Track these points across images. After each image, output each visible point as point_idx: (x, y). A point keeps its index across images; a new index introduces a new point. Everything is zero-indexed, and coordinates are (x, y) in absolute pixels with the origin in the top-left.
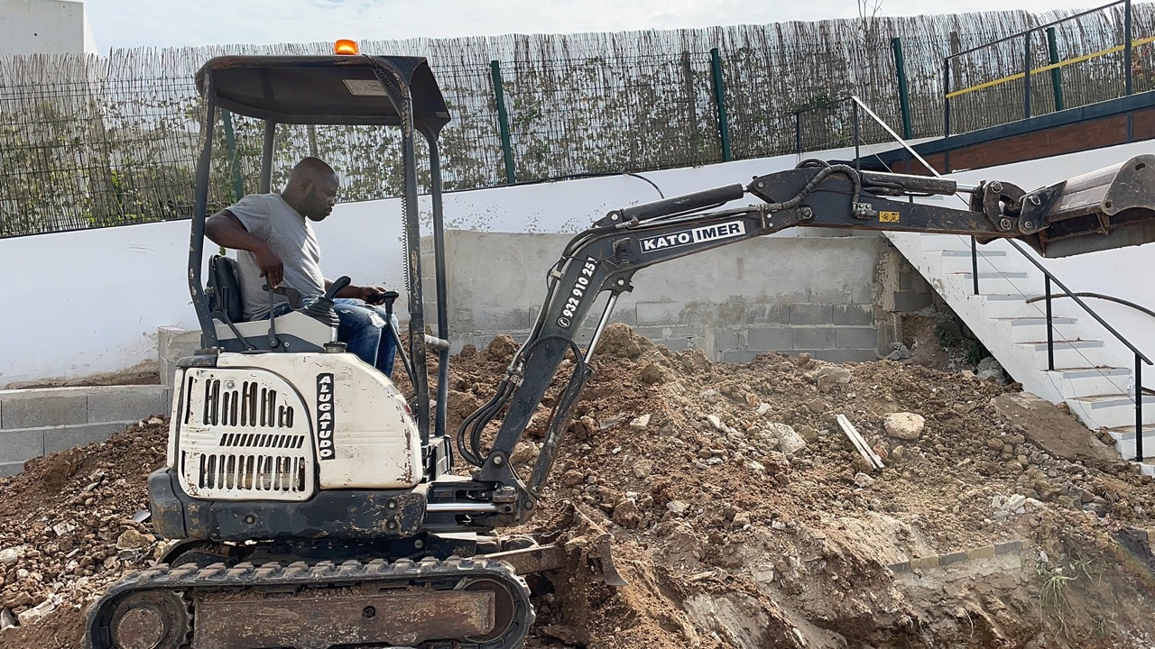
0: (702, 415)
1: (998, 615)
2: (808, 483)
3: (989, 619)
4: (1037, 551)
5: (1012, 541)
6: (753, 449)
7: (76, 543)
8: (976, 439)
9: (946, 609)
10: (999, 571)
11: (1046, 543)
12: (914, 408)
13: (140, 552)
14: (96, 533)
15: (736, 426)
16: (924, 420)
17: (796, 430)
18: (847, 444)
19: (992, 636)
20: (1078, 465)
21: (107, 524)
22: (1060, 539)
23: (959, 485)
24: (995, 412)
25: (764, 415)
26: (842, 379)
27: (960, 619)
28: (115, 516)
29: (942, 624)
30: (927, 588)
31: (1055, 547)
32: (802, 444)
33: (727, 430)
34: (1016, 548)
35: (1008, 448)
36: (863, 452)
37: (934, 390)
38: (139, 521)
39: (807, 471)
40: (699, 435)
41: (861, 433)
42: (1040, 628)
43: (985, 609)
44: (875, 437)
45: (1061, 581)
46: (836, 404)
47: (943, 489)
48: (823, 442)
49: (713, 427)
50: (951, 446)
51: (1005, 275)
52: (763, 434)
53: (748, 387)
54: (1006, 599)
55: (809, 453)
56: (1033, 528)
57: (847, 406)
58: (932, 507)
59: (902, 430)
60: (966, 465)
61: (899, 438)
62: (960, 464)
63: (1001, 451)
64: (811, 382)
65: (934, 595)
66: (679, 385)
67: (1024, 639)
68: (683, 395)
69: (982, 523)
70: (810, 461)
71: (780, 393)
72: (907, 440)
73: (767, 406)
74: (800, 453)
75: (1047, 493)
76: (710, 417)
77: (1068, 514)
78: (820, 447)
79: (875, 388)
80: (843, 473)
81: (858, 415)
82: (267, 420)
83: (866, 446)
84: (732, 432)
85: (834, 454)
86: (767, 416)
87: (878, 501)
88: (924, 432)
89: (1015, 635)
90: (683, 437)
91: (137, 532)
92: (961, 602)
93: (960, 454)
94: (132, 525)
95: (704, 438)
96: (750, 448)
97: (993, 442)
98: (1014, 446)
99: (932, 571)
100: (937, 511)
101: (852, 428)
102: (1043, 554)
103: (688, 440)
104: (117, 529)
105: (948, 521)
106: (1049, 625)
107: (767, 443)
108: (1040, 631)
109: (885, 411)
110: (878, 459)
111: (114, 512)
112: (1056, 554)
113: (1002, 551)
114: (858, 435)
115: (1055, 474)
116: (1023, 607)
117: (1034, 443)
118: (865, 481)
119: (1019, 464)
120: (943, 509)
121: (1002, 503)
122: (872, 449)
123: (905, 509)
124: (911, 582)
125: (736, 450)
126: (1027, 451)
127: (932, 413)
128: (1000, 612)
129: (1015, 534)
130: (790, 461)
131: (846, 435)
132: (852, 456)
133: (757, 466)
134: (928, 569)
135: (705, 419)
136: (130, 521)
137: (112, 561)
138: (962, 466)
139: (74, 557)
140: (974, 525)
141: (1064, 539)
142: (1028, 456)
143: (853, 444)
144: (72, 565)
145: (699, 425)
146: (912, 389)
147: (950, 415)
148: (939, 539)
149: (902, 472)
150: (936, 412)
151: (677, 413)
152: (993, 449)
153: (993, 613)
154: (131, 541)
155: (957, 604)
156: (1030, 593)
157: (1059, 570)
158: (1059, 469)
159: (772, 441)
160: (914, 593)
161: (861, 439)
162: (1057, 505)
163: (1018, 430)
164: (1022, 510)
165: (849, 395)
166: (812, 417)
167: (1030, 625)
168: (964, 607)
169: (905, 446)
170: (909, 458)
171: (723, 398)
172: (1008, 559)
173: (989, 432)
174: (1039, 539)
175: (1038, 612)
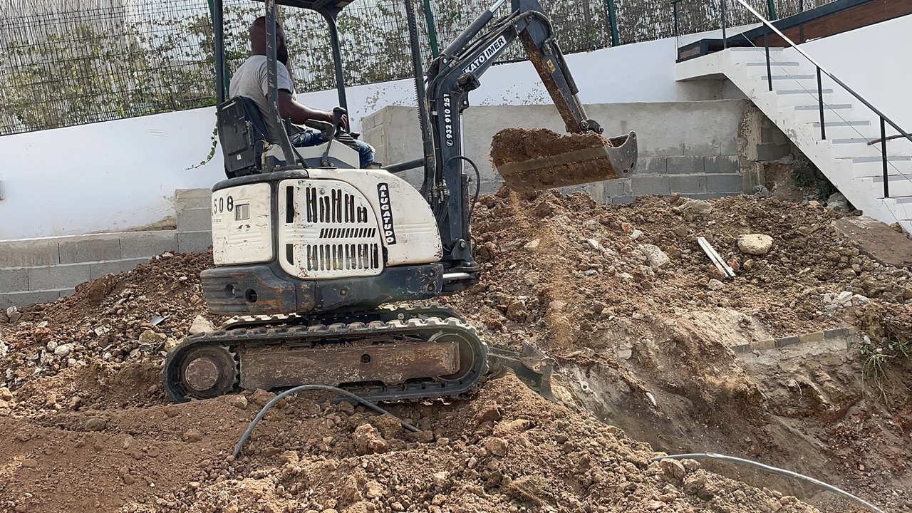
0: (583, 239)
1: (825, 385)
2: (668, 288)
3: (816, 388)
4: (861, 336)
5: (840, 328)
6: (625, 263)
7: (110, 341)
8: (817, 252)
9: (780, 381)
10: (827, 352)
11: (869, 329)
12: (764, 230)
13: (155, 345)
14: (125, 333)
15: (612, 247)
16: (772, 239)
17: (662, 250)
18: (705, 258)
19: (819, 401)
20: (905, 270)
21: (132, 327)
22: (882, 325)
23: (797, 288)
24: (834, 231)
25: (637, 239)
26: (705, 211)
27: (791, 388)
28: (138, 321)
29: (776, 392)
30: (764, 365)
31: (877, 332)
32: (666, 259)
33: (604, 250)
34: (843, 333)
35: (844, 259)
36: (718, 265)
37: (783, 217)
38: (155, 324)
39: (670, 280)
40: (580, 254)
41: (718, 252)
42: (861, 396)
43: (814, 381)
44: (729, 254)
45: (880, 358)
46: (697, 229)
47: (785, 291)
48: (685, 258)
49: (592, 247)
50: (796, 259)
51: (850, 123)
52: (633, 252)
53: (624, 218)
54: (833, 373)
55: (672, 267)
56: (858, 317)
57: (707, 231)
58: (772, 303)
59: (753, 248)
60: (807, 273)
61: (750, 254)
62: (802, 272)
63: (838, 261)
64: (678, 214)
65: (770, 369)
66: (566, 217)
67: (848, 405)
68: (569, 225)
69: (814, 314)
70: (672, 273)
71: (652, 222)
72: (756, 255)
73: (640, 232)
74: (665, 267)
75: (872, 291)
76: (590, 240)
77: (890, 306)
78: (682, 262)
79: (732, 216)
80: (699, 281)
81: (716, 237)
82: (349, 218)
83: (720, 260)
84: (608, 252)
85: (693, 267)
86: (639, 240)
87: (727, 300)
88: (772, 248)
89: (840, 401)
90: (567, 255)
91: (153, 332)
92: (792, 375)
93: (802, 265)
94: (150, 327)
95: (585, 256)
96: (622, 263)
97: (831, 254)
98: (849, 257)
99: (769, 351)
100: (776, 306)
101: (711, 247)
102: (866, 338)
103: (570, 258)
104: (139, 330)
105: (784, 313)
106: (869, 393)
107: (637, 259)
108: (861, 398)
109: (739, 234)
110: (730, 270)
111: (137, 318)
112: (878, 338)
113: (831, 336)
114: (715, 253)
115: (883, 278)
116: (847, 379)
117: (867, 254)
118: (717, 285)
119: (853, 271)
120: (781, 304)
121: (832, 298)
122: (726, 263)
123: (749, 305)
124: (749, 359)
125: (610, 265)
126: (860, 261)
127: (779, 234)
128: (827, 383)
129: (843, 322)
130: (655, 272)
131: (705, 253)
132: (708, 268)
133: (626, 276)
134: (765, 350)
135: (586, 242)
136: (147, 324)
137: (136, 352)
138: (803, 273)
139: (108, 350)
140: (807, 315)
141: (885, 326)
142: (861, 265)
143: (710, 259)
144: (107, 355)
145: (580, 246)
146: (763, 216)
147: (795, 235)
148: (775, 327)
149: (751, 278)
150: (784, 235)
151: (562, 238)
152: (831, 260)
153: (821, 384)
154: (149, 338)
155: (790, 377)
156: (854, 369)
157: (879, 350)
158: (887, 274)
159: (642, 258)
160: (753, 368)
161: (718, 256)
162: (881, 300)
163: (854, 245)
164: (849, 304)
165: (710, 223)
166: (677, 240)
167: (852, 393)
168: (795, 379)
169: (755, 260)
170: (758, 269)
171: (602, 227)
172: (835, 342)
173: (828, 247)
174: (863, 326)
175: (860, 384)
